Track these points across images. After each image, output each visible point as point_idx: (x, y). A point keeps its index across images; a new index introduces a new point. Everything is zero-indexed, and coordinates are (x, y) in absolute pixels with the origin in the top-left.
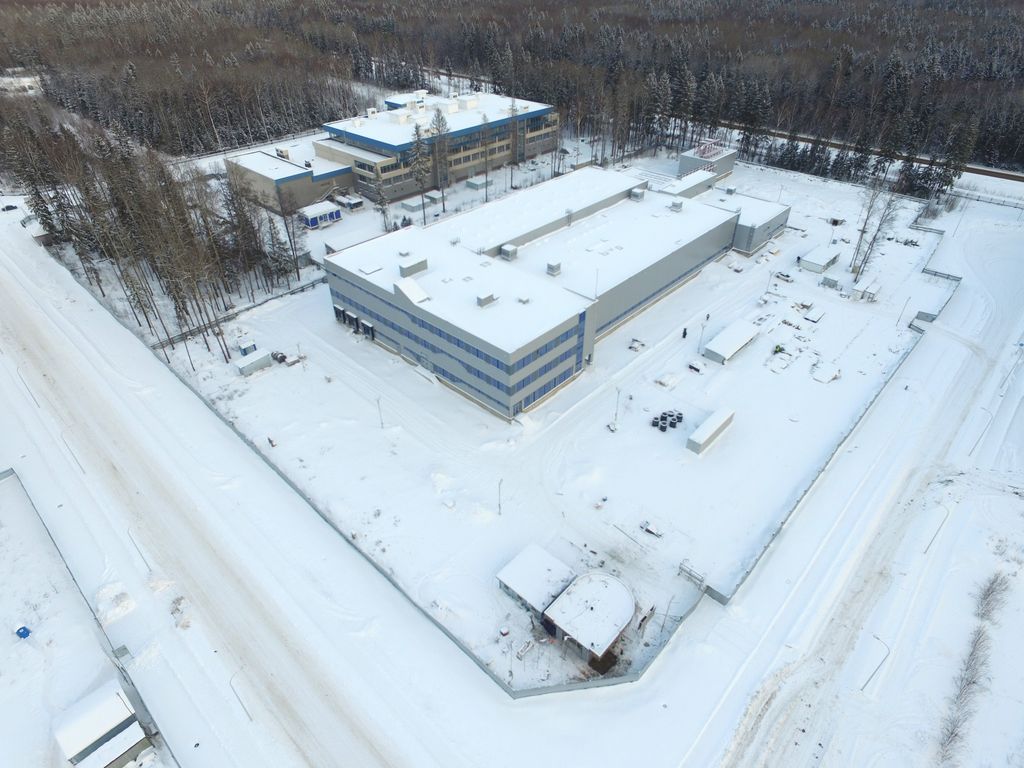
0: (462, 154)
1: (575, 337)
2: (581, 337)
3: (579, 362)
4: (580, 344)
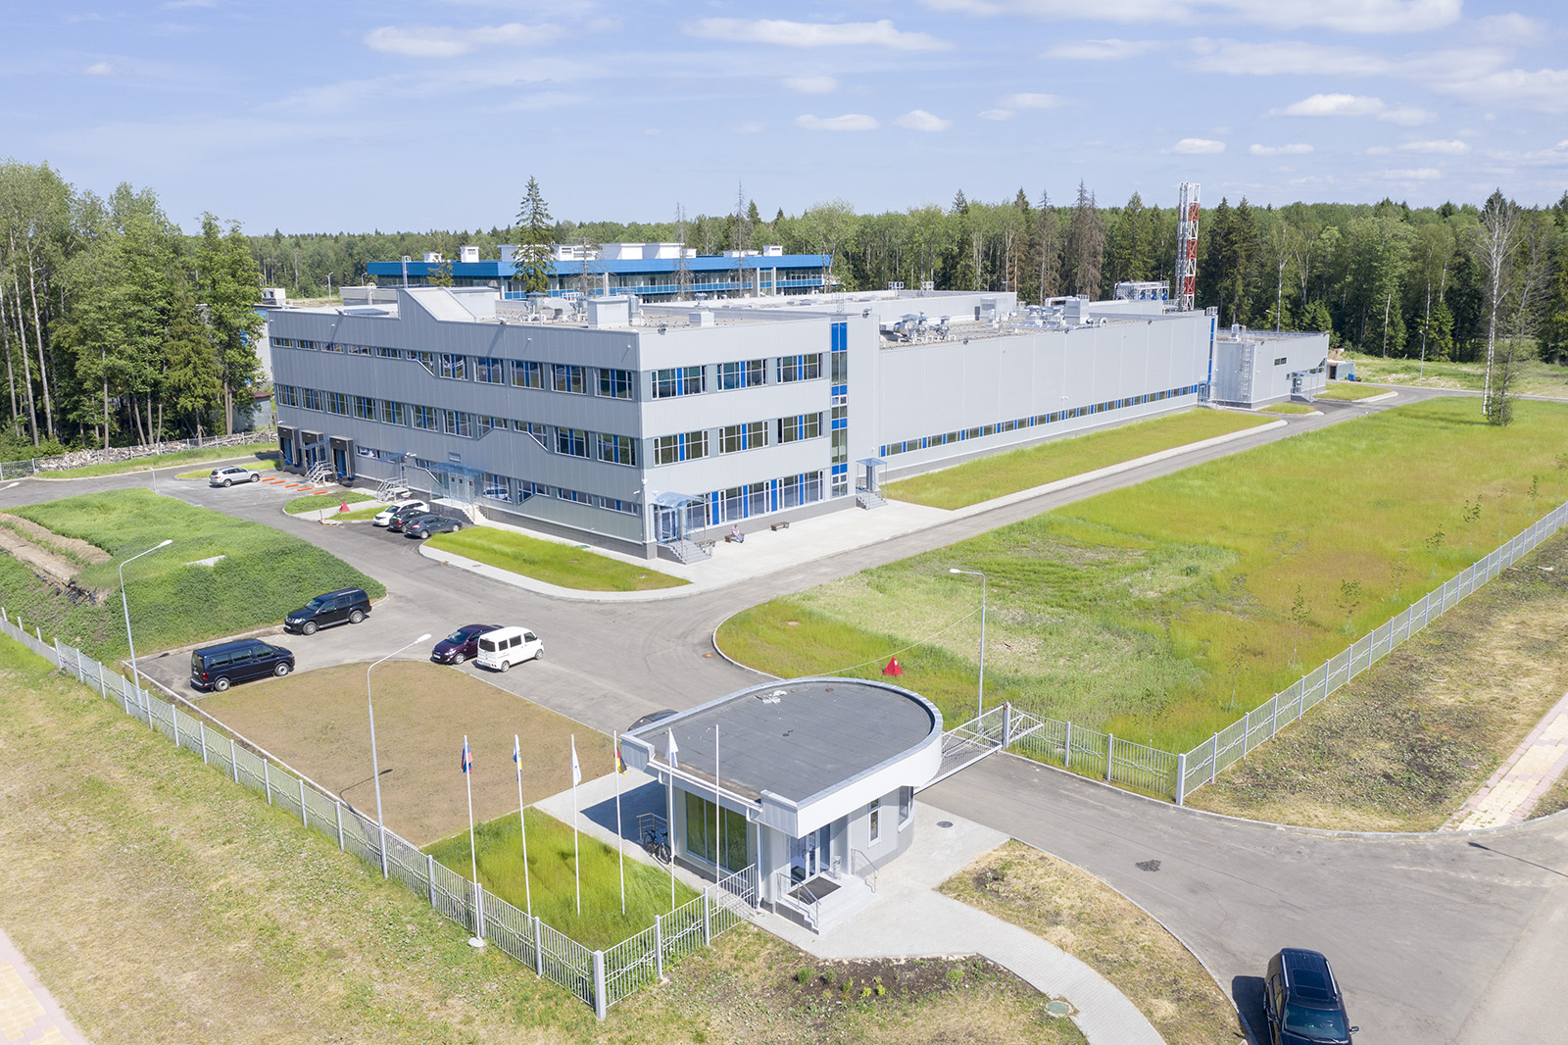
1: (824, 384)
2: (839, 391)
3: (840, 467)
4: (839, 415)
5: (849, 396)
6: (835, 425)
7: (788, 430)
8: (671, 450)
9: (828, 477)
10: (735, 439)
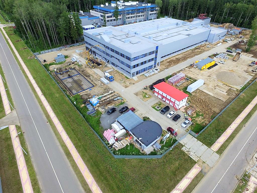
0: (130, 16)
1: (154, 54)
2: (156, 55)
3: (155, 64)
4: (156, 58)
5: (158, 55)
6: (155, 59)
7: (149, 61)
8: (134, 67)
9: (154, 65)
10: (142, 64)
